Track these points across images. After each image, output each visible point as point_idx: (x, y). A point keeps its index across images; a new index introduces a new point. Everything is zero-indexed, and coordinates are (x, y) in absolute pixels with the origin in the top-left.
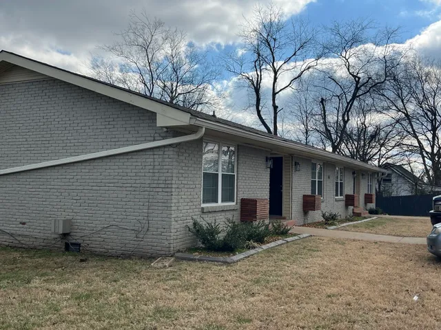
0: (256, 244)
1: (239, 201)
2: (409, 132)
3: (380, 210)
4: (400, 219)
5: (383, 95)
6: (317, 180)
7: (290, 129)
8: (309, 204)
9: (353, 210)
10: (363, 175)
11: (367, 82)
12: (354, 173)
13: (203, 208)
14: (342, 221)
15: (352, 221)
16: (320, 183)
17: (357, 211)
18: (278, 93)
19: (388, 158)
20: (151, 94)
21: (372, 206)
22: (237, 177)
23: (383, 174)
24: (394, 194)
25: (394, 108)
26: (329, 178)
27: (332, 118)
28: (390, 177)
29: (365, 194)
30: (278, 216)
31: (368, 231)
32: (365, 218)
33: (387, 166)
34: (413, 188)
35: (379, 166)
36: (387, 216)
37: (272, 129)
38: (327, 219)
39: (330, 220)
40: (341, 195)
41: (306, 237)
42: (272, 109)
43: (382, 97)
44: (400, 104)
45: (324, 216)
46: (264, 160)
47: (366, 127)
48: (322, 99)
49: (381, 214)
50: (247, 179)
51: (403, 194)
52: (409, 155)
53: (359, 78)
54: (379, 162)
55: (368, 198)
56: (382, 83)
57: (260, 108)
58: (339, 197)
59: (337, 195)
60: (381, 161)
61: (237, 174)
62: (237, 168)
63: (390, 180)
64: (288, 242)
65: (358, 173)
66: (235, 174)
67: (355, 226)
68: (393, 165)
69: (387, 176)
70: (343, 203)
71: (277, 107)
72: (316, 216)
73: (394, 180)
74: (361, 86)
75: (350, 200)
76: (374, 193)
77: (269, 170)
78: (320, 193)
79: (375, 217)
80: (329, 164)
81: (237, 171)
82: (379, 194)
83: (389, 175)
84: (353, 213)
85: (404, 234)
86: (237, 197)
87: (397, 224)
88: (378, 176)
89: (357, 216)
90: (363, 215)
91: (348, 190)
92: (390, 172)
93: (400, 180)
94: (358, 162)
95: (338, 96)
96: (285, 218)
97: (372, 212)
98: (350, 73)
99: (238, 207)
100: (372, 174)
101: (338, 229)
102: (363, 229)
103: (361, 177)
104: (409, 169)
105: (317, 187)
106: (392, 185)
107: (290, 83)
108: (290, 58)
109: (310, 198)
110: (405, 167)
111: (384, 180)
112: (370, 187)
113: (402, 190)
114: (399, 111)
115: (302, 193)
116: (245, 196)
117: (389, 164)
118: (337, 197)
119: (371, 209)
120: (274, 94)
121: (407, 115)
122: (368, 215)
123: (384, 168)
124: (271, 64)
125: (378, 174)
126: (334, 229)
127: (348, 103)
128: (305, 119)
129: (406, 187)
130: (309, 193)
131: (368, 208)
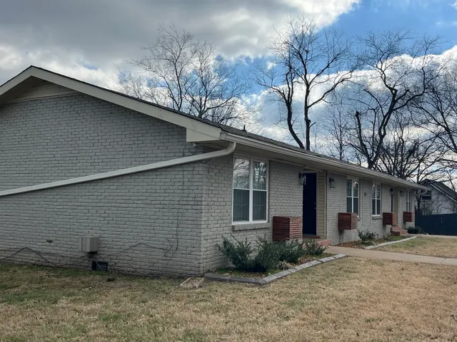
0: (289, 265)
1: (271, 219)
2: (449, 147)
3: (420, 229)
4: (442, 239)
5: (422, 108)
6: (353, 197)
7: (323, 144)
8: (345, 222)
9: (391, 229)
10: (401, 192)
11: (405, 94)
12: (391, 190)
13: (233, 227)
14: (380, 241)
15: (390, 241)
16: (356, 200)
17: (395, 230)
18: (310, 106)
19: (427, 174)
20: (179, 108)
21: (412, 224)
22: (269, 194)
23: (422, 191)
24: (434, 212)
25: (433, 121)
26: (365, 194)
27: (367, 132)
28: (430, 194)
29: (404, 212)
30: (312, 235)
31: (408, 251)
32: (404, 237)
33: (427, 182)
34: (454, 206)
35: (419, 183)
36: (428, 235)
37: (304, 143)
38: (364, 238)
39: (367, 240)
40: (378, 213)
41: (342, 258)
42: (304, 123)
43: (420, 111)
44: (439, 118)
45: (360, 235)
46: (297, 176)
47: (403, 142)
48: (357, 112)
49: (421, 233)
50: (279, 196)
51: (445, 212)
52: (450, 171)
53: (396, 91)
54: (418, 178)
55: (407, 217)
56: (421, 95)
57: (292, 122)
58: (376, 215)
59: (374, 213)
60: (420, 178)
61: (269, 191)
62: (269, 185)
63: (429, 198)
64: (323, 263)
65: (396, 190)
66: (267, 191)
67: (394, 246)
68: (433, 182)
69: (427, 194)
70: (380, 222)
71: (310, 121)
72: (352, 235)
73: (434, 197)
74: (398, 99)
75: (388, 219)
76: (413, 211)
77: (302, 186)
78: (356, 211)
79: (414, 237)
80: (365, 180)
81: (269, 187)
82: (418, 212)
83: (429, 192)
84: (391, 232)
85: (446, 255)
86: (269, 214)
87: (439, 244)
88: (417, 193)
89: (396, 235)
90: (401, 235)
91: (386, 208)
92: (429, 189)
93: (441, 198)
94: (395, 178)
95: (374, 110)
96: (319, 238)
97: (411, 231)
98: (387, 86)
99: (270, 225)
100: (411, 191)
101: (375, 249)
102: (401, 250)
103: (399, 194)
104: (450, 186)
105: (353, 204)
106: (433, 202)
107: (323, 97)
108: (323, 71)
109: (345, 217)
110: (446, 183)
111: (424, 197)
112: (409, 205)
113: (443, 208)
114: (439, 124)
115: (338, 211)
116: (278, 214)
117: (429, 181)
118: (374, 216)
119: (410, 227)
120: (307, 108)
121: (447, 129)
122: (407, 234)
123: (424, 185)
124: (303, 77)
125: (417, 191)
126: (371, 249)
127: (385, 117)
128: (339, 133)
129: (447, 204)
130: (344, 211)
131: (407, 227)
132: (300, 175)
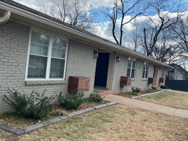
1: (67, 78)
2: (185, 50)
3: (167, 87)
5: (175, 31)
6: (131, 68)
8: (124, 82)
9: (152, 86)
10: (160, 68)
11: (168, 22)
12: (155, 66)
13: (26, 82)
15: (150, 93)
17: (154, 86)
18: (124, 24)
19: (174, 61)
21: (163, 84)
22: (67, 61)
23: (171, 68)
24: (175, 79)
25: (179, 37)
26: (139, 68)
28: (174, 70)
29: (160, 78)
30: (104, 88)
31: (156, 102)
32: (158, 91)
33: (173, 65)
34: (184, 77)
35: (169, 65)
36: (170, 90)
40: (146, 77)
41: (112, 105)
43: (174, 32)
44: (182, 36)
46: (93, 53)
47: (165, 46)
48: (145, 29)
50: (77, 63)
51: (179, 79)
52: (184, 60)
53: (164, 20)
54: (169, 62)
55: (161, 80)
56: (175, 23)
57: (114, 31)
58: (145, 79)
59: (143, 77)
60: (171, 62)
61: (67, 59)
62: (68, 55)
63: (174, 72)
64: (96, 109)
66: (66, 59)
67: (149, 98)
68: (176, 65)
69: (172, 70)
70: (147, 82)
71: (123, 32)
72: (128, 89)
73: (175, 72)
74: (164, 24)
75: (150, 81)
76: (165, 77)
77: (96, 59)
78: (133, 77)
80: (140, 60)
81: (67, 57)
82: (167, 78)
84: (152, 87)
86: (66, 75)
87: (175, 97)
88: (168, 69)
89: (154, 89)
90: (157, 89)
91: (150, 75)
92: (174, 68)
93: (179, 72)
94: (160, 62)
95: (153, 29)
97: (162, 87)
98: (160, 17)
99: (66, 82)
100: (165, 68)
101: (137, 99)
102: (153, 100)
103: (158, 69)
105: (131, 73)
106: (175, 74)
107: (130, 20)
108: (131, 8)
109: (125, 79)
110: (182, 66)
111: (171, 71)
112: (163, 74)
113: (179, 77)
114: (182, 39)
115: (121, 75)
116: (74, 75)
117: (174, 64)
118: (143, 79)
119: (162, 86)
120: (122, 25)
121: (185, 42)
122: (160, 89)
123: (171, 66)
124: (122, 10)
125: (168, 68)
126: (135, 99)
127: (157, 32)
128: (135, 38)
129: (181, 76)
130: (125, 75)
131: (160, 85)
132: (95, 52)
